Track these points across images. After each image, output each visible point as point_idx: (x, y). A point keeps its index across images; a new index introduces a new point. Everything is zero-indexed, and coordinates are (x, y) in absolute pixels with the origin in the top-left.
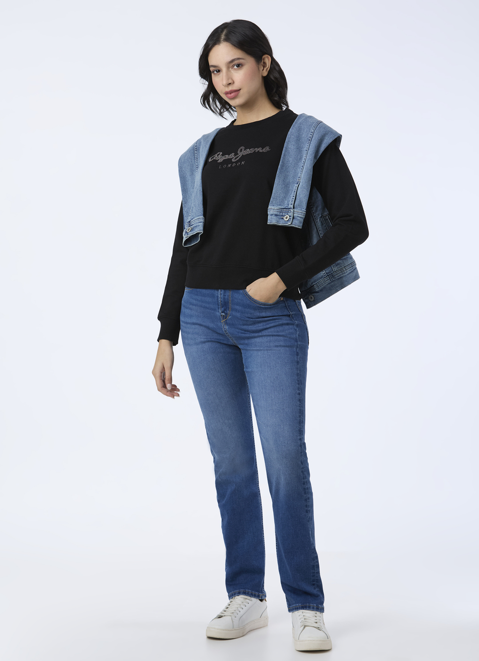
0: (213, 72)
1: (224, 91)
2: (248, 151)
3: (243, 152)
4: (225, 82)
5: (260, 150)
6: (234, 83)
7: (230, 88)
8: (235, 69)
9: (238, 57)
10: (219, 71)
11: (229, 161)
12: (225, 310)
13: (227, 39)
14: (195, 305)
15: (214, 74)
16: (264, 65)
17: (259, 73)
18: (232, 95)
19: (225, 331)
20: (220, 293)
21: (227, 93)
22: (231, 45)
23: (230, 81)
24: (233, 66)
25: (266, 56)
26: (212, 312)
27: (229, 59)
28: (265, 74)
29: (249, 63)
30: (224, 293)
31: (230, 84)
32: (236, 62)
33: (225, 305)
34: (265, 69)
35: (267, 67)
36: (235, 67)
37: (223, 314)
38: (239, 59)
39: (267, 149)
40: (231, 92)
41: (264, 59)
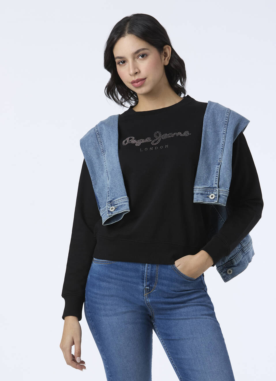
0: (119, 63)
1: (131, 81)
2: (166, 136)
3: (161, 137)
4: (132, 72)
5: (180, 134)
6: (140, 72)
7: (137, 77)
8: (141, 59)
9: (143, 47)
10: (124, 62)
11: (148, 145)
12: (151, 284)
13: (131, 32)
14: (115, 279)
15: (120, 65)
16: (166, 55)
17: (162, 62)
18: (139, 83)
19: (147, 304)
20: (146, 268)
21: (133, 82)
22: (136, 37)
23: (137, 71)
24: (138, 57)
25: (167, 46)
26: (135, 285)
27: (135, 50)
28: (167, 63)
29: (153, 53)
30: (152, 268)
31: (136, 73)
32: (141, 53)
33: (151, 279)
34: (167, 58)
35: (168, 56)
36: (140, 57)
37: (148, 288)
38: (143, 49)
39: (186, 134)
40: (138, 81)
41: (165, 49)
